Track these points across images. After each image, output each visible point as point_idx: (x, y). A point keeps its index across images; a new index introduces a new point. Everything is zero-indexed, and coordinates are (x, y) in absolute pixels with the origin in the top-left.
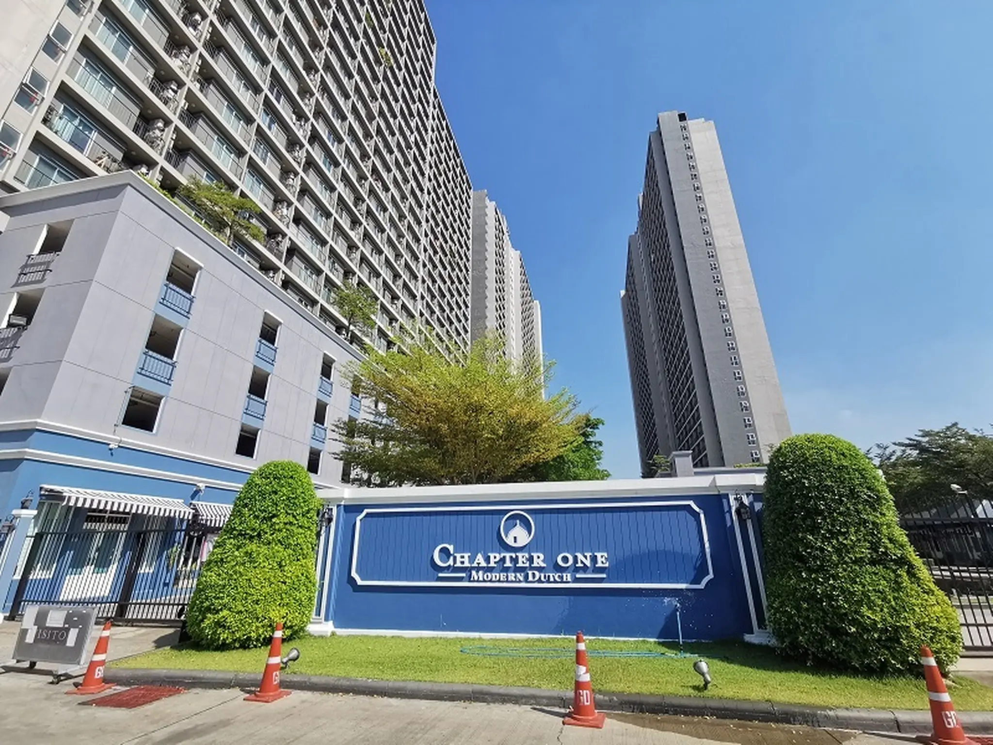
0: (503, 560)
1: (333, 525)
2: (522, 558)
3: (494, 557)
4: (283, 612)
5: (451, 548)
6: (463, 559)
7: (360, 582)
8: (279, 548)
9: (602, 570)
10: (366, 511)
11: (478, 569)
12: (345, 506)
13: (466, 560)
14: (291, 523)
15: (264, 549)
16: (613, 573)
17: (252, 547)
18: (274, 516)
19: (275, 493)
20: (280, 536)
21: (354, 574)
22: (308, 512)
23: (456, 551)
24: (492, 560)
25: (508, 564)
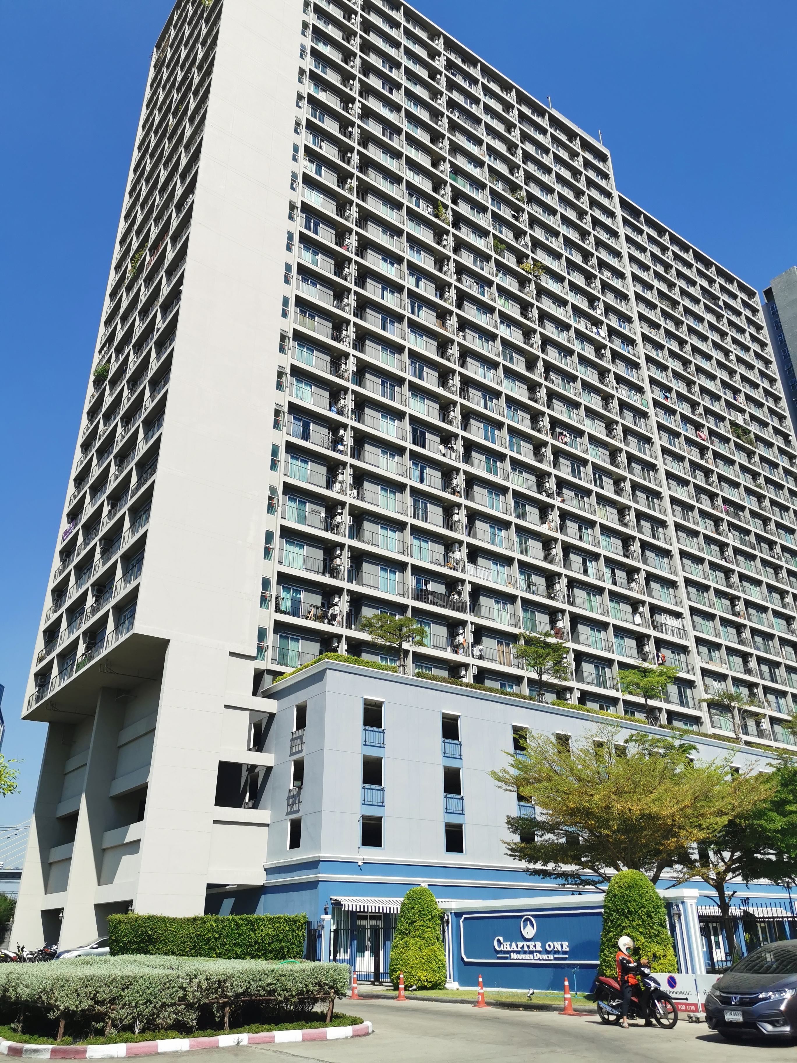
0: (523, 947)
1: (450, 925)
2: (531, 944)
3: (520, 944)
4: (425, 973)
5: (501, 939)
6: (506, 946)
7: (466, 960)
8: (418, 939)
9: (565, 953)
10: (464, 916)
11: (514, 952)
12: (455, 913)
13: (508, 946)
14: (423, 926)
15: (412, 941)
16: (572, 954)
17: (407, 939)
18: (415, 922)
19: (413, 908)
20: (417, 933)
21: (463, 955)
22: (432, 918)
23: (504, 941)
24: (519, 946)
25: (526, 949)
